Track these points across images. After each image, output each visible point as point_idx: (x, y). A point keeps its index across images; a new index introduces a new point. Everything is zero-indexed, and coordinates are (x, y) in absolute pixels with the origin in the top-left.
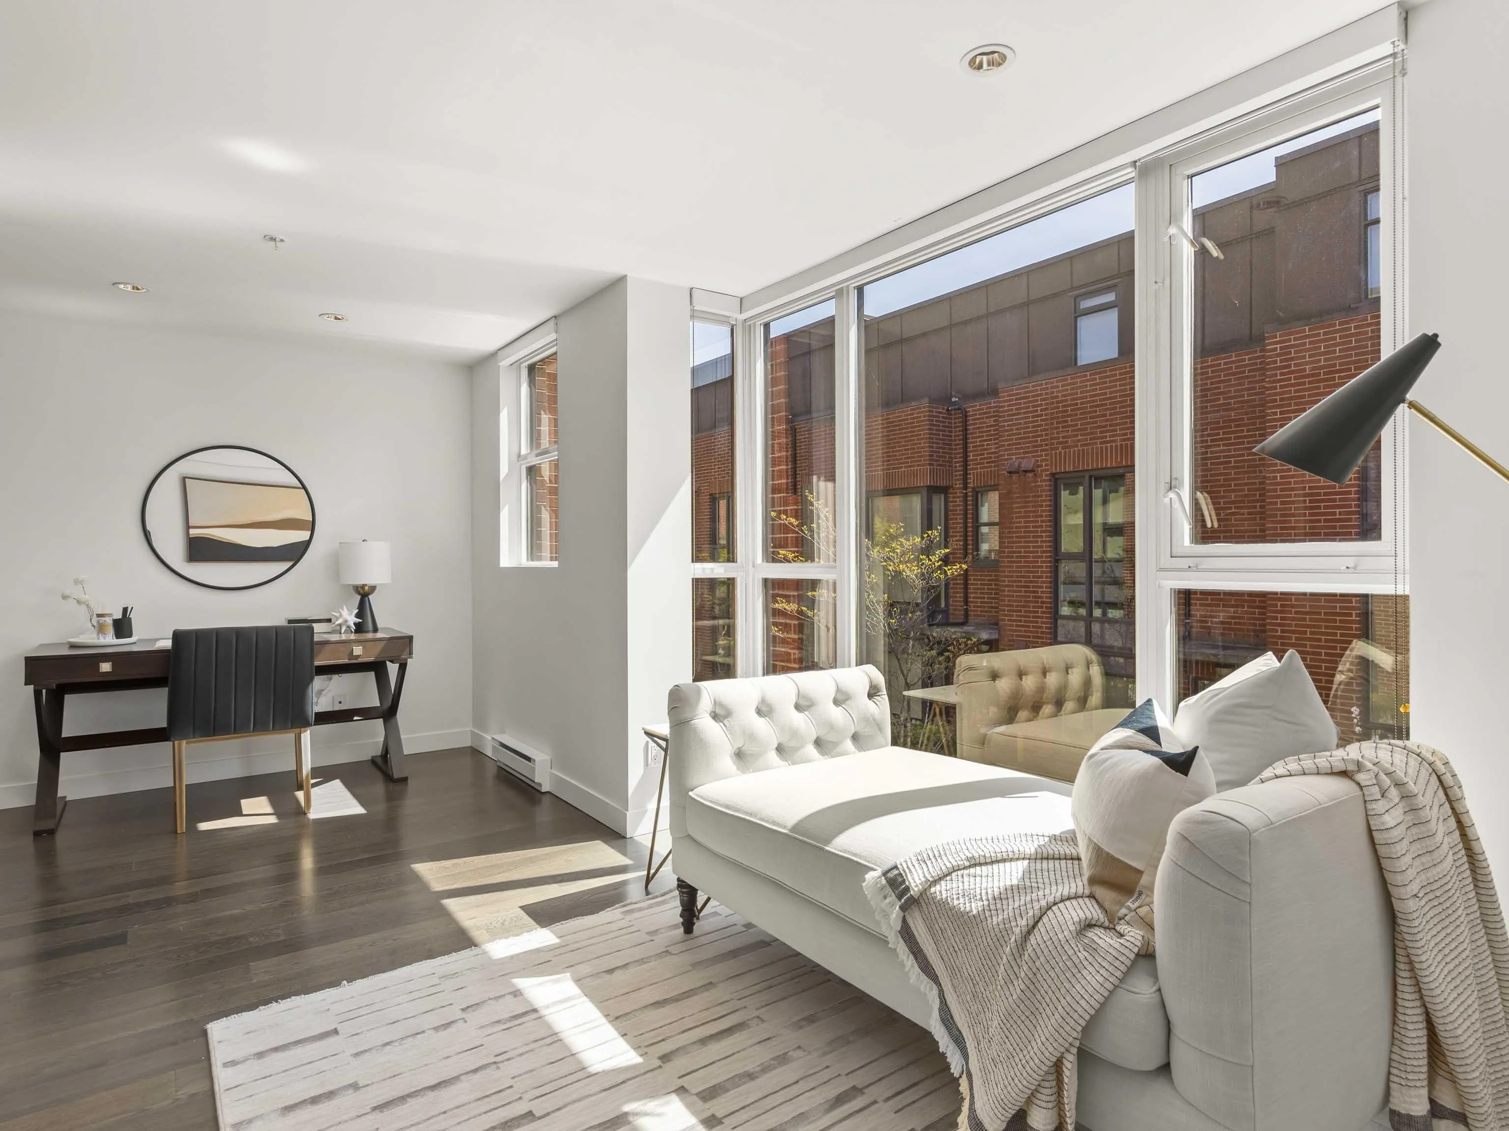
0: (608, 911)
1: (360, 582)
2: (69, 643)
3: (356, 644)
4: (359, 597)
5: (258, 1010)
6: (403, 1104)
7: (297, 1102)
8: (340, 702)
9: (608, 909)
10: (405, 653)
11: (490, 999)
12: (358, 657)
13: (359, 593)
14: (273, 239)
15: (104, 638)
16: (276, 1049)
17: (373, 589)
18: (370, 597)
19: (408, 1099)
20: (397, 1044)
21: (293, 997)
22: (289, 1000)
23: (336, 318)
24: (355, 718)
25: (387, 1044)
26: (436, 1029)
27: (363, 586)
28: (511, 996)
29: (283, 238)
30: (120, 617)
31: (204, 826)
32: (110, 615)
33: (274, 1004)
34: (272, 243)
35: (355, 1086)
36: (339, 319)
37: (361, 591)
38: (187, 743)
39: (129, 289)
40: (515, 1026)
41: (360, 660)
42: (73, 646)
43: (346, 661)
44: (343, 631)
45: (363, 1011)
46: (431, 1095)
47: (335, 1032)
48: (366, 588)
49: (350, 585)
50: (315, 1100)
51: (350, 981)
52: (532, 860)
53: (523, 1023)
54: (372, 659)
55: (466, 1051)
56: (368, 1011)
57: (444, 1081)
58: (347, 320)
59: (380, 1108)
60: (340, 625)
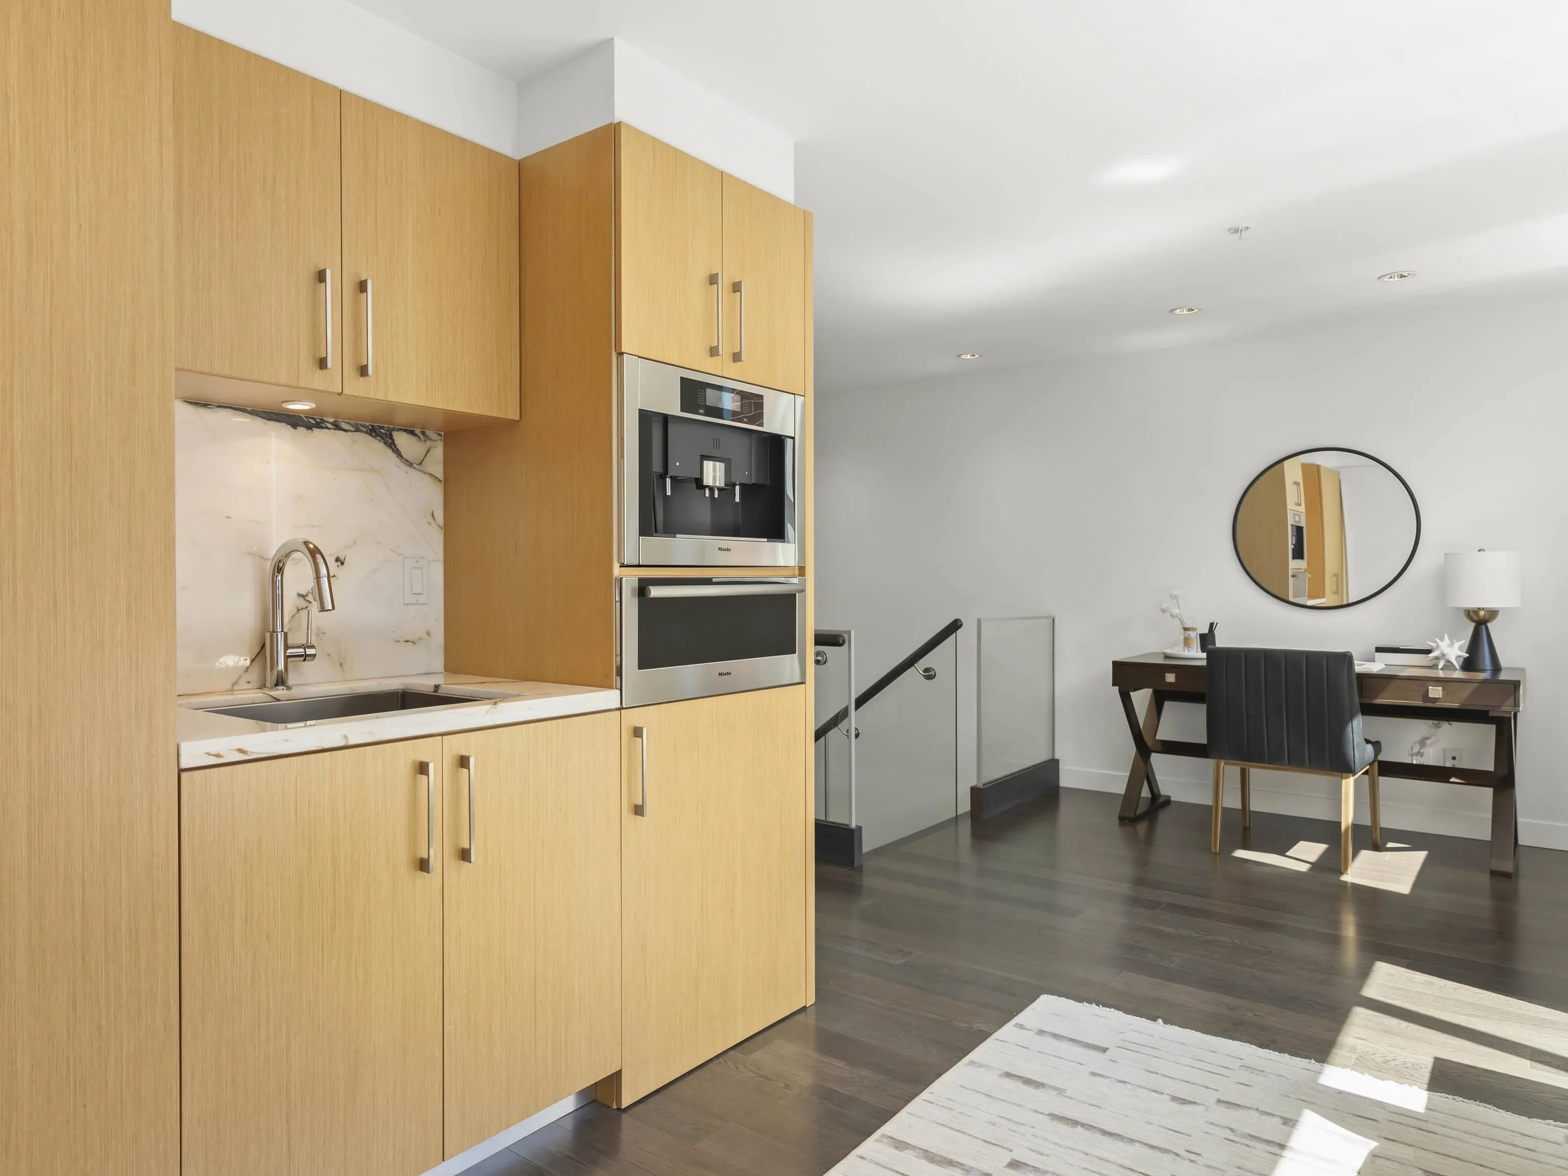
0: (1549, 1124)
1: (1473, 605)
2: (1164, 653)
3: (1432, 683)
4: (1472, 625)
5: (1082, 1004)
6: (1071, 1127)
7: (1016, 1074)
8: (1454, 758)
9: (1551, 1122)
10: (1506, 704)
11: (1257, 1109)
12: (1435, 700)
13: (1473, 621)
14: (1236, 231)
15: (1189, 651)
16: (1055, 1036)
17: (1493, 614)
18: (1489, 625)
19: (1079, 1127)
20: (1130, 1087)
21: (1112, 1009)
22: (1108, 1009)
23: (1402, 276)
24: (1452, 780)
25: (1124, 1082)
26: (1175, 1099)
27: (1476, 611)
28: (1281, 1121)
29: (1248, 226)
30: (1207, 632)
31: (1240, 853)
32: (1194, 629)
33: (1094, 1005)
34: (1237, 236)
35: (1060, 1091)
36: (1405, 276)
37: (1475, 618)
38: (1225, 764)
39: (1185, 312)
40: (1241, 1144)
41: (1438, 705)
42: (1167, 657)
43: (1419, 703)
44: (1440, 666)
45: (1144, 1050)
46: (1098, 1136)
47: (1104, 1050)
48: (1482, 613)
49: (1462, 608)
50: (1027, 1082)
51: (1166, 1022)
52: (1540, 1023)
53: (1254, 1147)
54: (1456, 705)
55: (1170, 1130)
56: (1147, 1052)
57: (1119, 1135)
58: (1414, 275)
59: (1054, 1117)
60: (1437, 658)
